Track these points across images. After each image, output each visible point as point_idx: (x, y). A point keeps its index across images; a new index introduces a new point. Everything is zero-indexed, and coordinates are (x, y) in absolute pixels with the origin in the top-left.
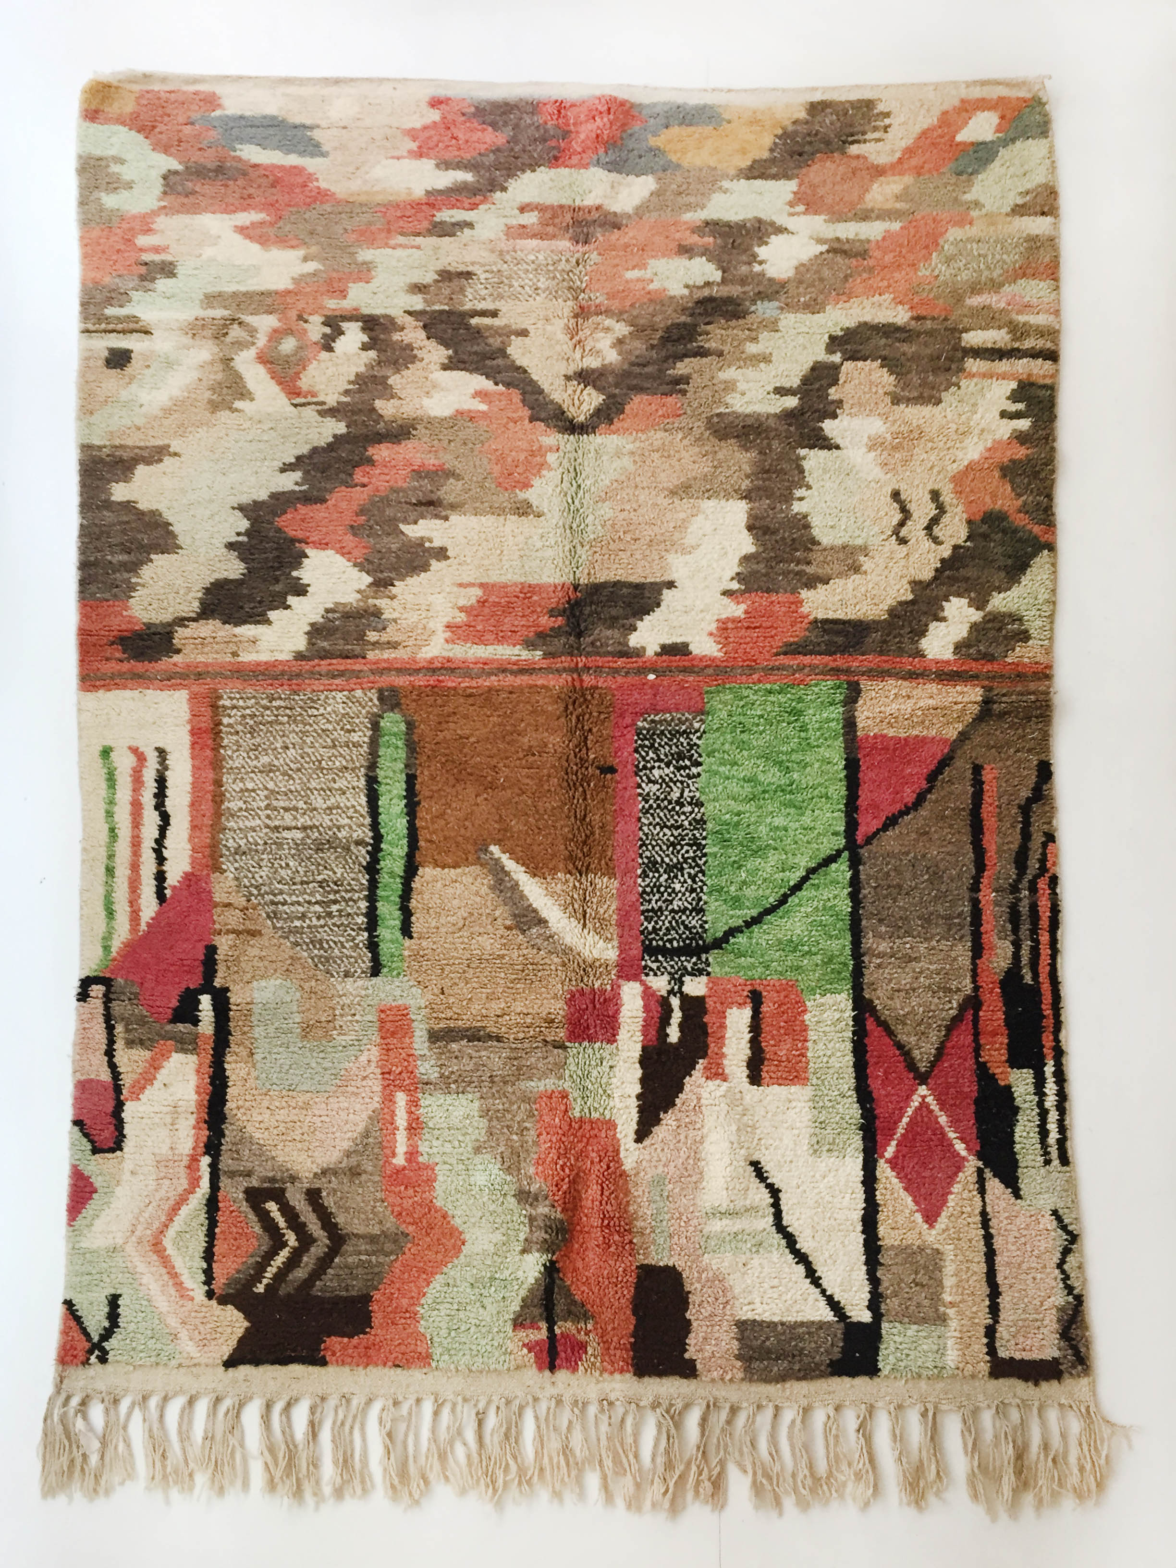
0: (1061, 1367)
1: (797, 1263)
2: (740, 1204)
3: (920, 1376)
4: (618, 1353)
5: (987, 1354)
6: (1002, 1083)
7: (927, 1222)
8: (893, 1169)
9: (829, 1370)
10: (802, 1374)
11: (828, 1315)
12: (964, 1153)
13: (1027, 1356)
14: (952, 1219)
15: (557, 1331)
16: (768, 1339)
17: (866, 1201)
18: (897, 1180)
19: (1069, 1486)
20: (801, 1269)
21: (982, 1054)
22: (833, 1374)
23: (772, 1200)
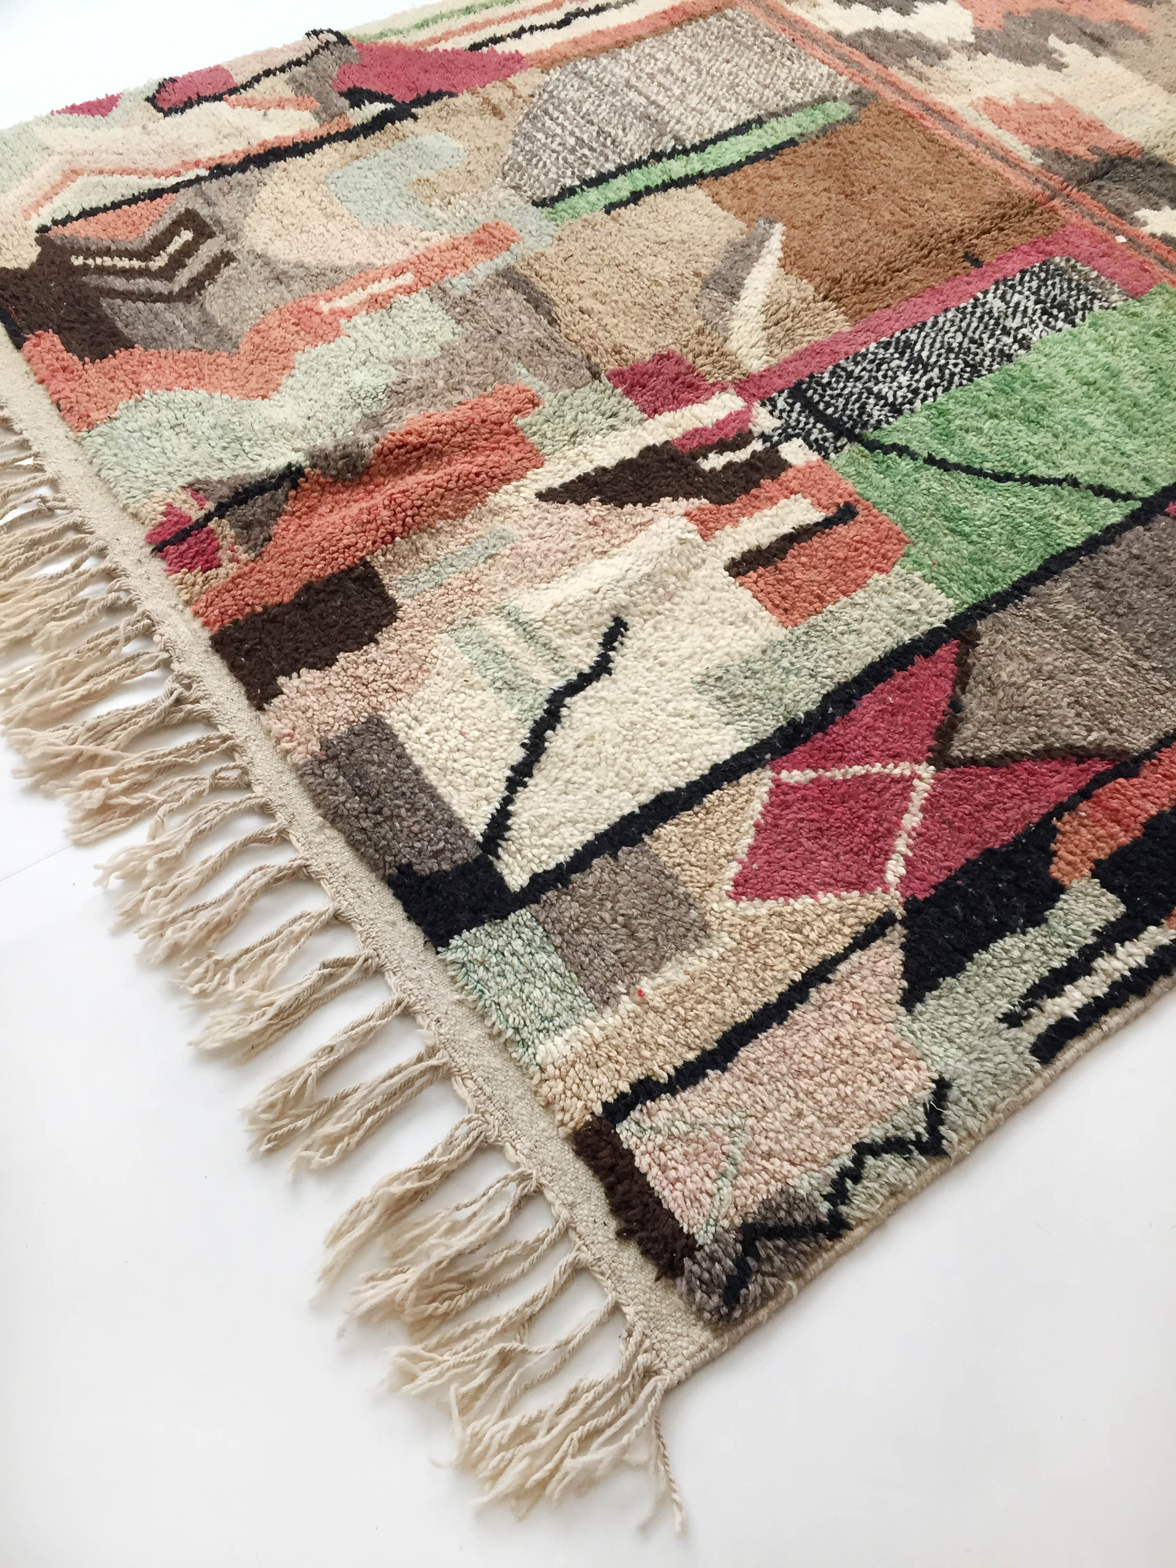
0: (687, 1262)
1: (523, 745)
2: (546, 632)
3: (483, 1017)
4: (229, 602)
5: (605, 1105)
6: (1055, 872)
7: (736, 884)
8: (771, 793)
9: (394, 871)
10: (359, 837)
11: (477, 827)
12: (890, 877)
13: (655, 1180)
14: (776, 920)
15: (211, 525)
16: (381, 764)
17: (691, 785)
18: (759, 808)
19: (476, 1425)
20: (518, 755)
21: (1066, 817)
22: (391, 883)
23: (587, 670)
